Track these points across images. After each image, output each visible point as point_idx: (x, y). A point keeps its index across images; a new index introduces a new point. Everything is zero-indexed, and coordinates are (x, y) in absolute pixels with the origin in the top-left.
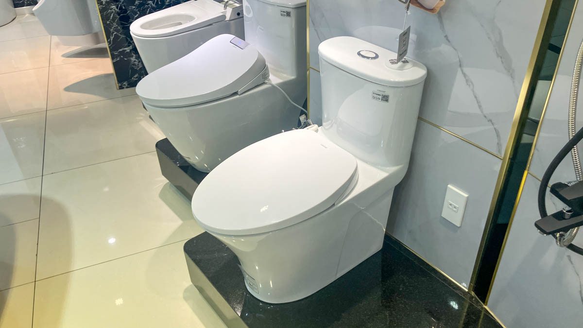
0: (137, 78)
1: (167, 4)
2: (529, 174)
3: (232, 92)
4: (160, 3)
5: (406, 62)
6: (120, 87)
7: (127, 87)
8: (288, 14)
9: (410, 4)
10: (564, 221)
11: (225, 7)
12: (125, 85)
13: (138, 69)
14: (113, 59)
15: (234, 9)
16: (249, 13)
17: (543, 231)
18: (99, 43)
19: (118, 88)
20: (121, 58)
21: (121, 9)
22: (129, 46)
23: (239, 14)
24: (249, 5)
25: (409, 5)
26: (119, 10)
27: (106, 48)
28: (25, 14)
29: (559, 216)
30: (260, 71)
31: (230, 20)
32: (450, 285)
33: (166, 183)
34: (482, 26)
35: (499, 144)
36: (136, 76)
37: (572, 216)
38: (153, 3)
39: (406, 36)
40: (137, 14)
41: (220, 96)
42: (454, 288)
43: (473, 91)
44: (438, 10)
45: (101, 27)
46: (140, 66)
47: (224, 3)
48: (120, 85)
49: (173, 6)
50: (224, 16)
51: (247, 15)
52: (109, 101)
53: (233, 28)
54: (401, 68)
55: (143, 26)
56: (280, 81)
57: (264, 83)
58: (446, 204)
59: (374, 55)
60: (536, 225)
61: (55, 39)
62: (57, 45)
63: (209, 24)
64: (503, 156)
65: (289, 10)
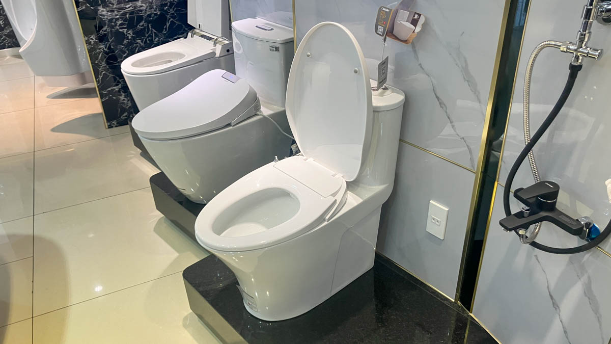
0: (126, 116)
1: (155, 42)
2: (499, 185)
3: (225, 123)
4: (148, 42)
5: (386, 89)
6: (109, 126)
7: (116, 126)
8: (277, 49)
9: (387, 37)
10: (524, 219)
11: (215, 44)
12: (113, 124)
13: (127, 107)
14: (101, 98)
15: (224, 46)
16: (239, 50)
17: (507, 229)
18: (86, 84)
19: (107, 127)
20: (110, 97)
21: (109, 48)
22: (118, 85)
23: (229, 51)
24: (238, 42)
25: (385, 38)
26: (108, 49)
27: (95, 88)
28: (6, 57)
29: (520, 215)
30: (251, 103)
31: (220, 57)
32: (439, 297)
33: (160, 217)
34: (450, 54)
35: (472, 160)
36: (124, 115)
37: (530, 215)
38: (142, 42)
39: (384, 65)
40: (126, 53)
41: (214, 128)
42: (442, 299)
43: (446, 112)
44: (411, 41)
45: (89, 66)
46: (130, 104)
47: (214, 40)
48: (109, 124)
49: (161, 44)
50: (214, 53)
51: (237, 51)
52: (98, 140)
53: (223, 64)
54: (381, 95)
55: (134, 65)
56: (271, 112)
57: (256, 115)
58: (429, 219)
60: (501, 224)
61: (40, 80)
62: (42, 86)
63: (199, 60)
64: (476, 170)
65: (277, 45)
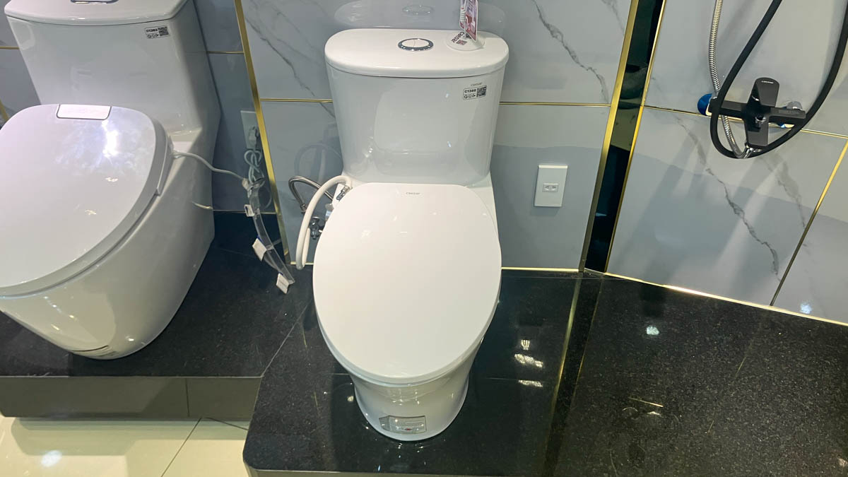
2: (646, 108)
3: (151, 196)
8: (164, 31)
35: (603, 89)
43: (562, 42)
58: (539, 189)
59: (427, 44)
64: (611, 102)
65: (161, 24)
